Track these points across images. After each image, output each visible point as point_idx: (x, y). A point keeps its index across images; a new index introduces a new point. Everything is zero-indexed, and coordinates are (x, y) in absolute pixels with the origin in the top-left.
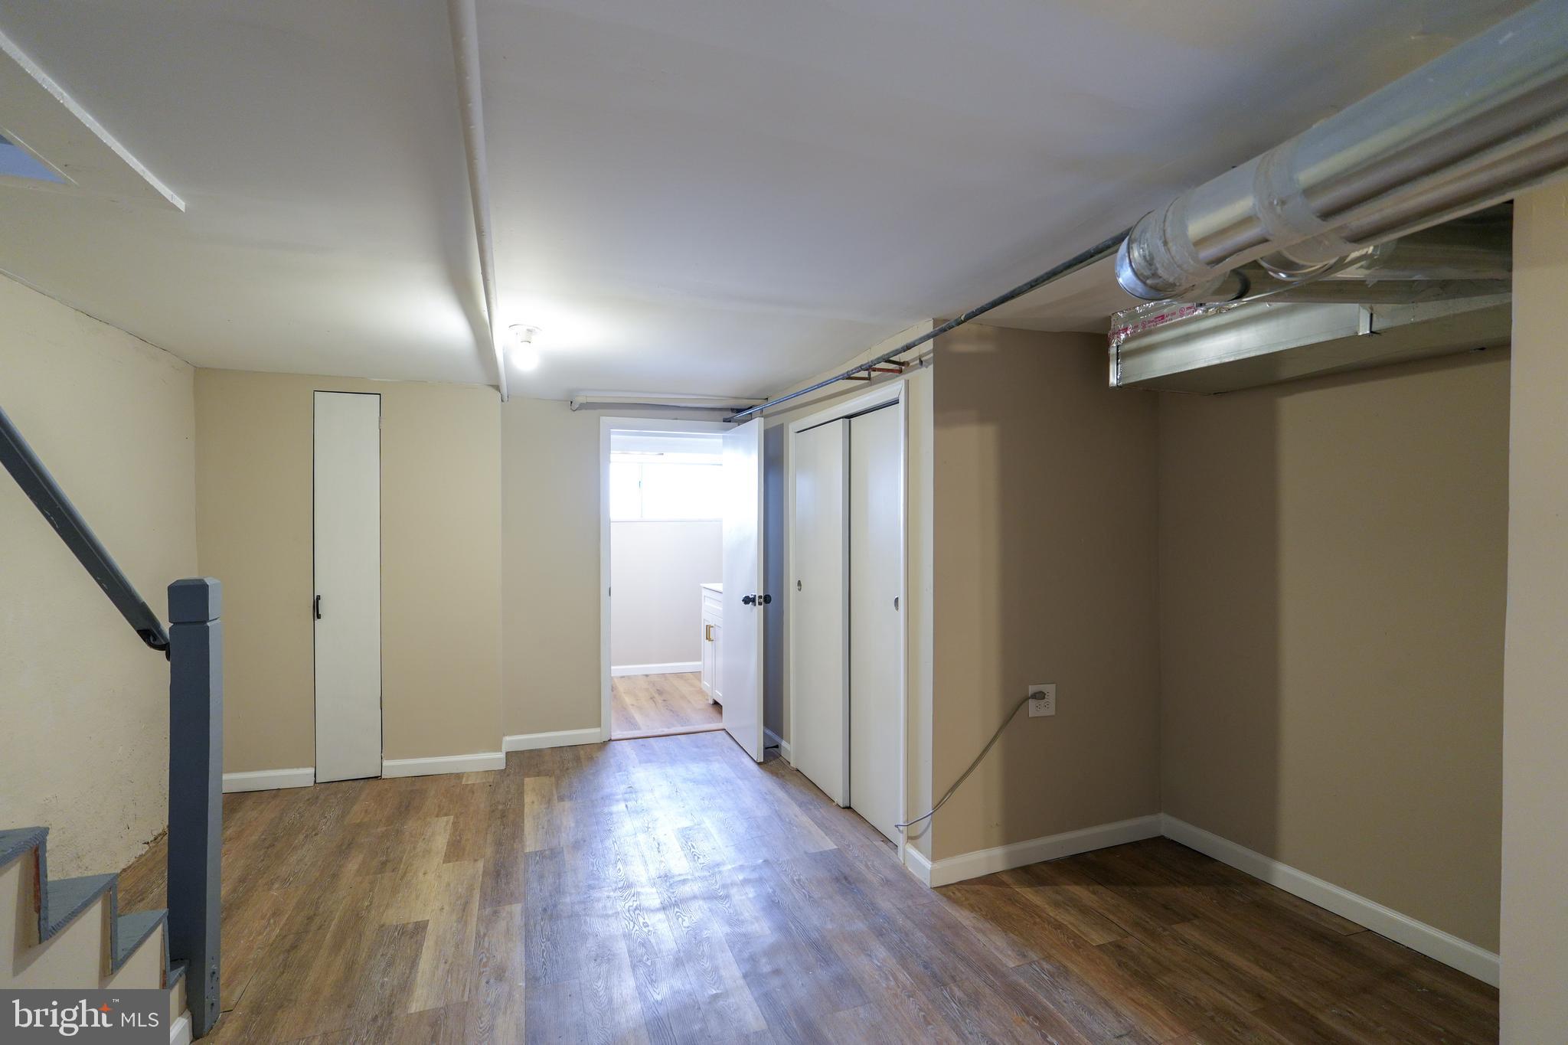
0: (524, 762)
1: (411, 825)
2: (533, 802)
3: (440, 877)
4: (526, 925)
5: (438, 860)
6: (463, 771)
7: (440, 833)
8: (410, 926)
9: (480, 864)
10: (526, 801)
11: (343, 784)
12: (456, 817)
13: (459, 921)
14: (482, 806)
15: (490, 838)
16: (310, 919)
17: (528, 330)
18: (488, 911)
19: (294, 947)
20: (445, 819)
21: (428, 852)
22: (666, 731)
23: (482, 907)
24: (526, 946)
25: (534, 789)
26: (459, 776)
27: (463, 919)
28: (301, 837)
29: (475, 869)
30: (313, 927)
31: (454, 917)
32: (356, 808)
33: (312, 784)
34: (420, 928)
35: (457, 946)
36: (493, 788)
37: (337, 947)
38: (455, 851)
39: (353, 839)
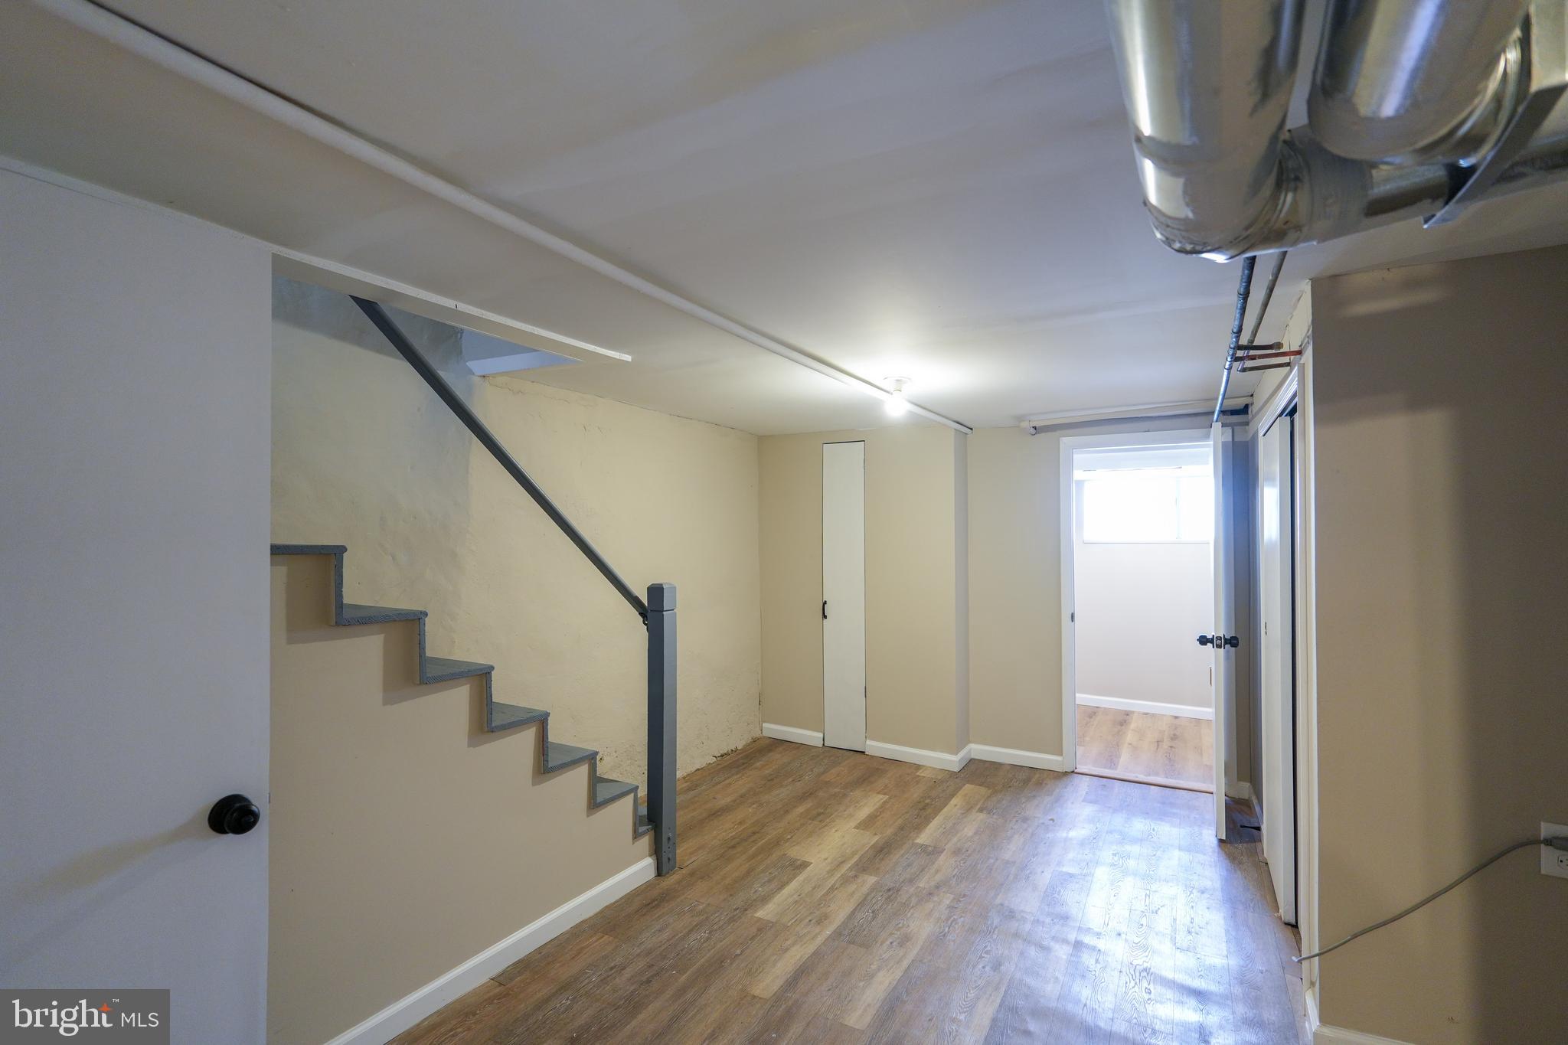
0: (978, 772)
1: (857, 793)
2: (956, 805)
3: (843, 837)
4: (868, 894)
5: (853, 824)
6: (924, 764)
7: (869, 804)
8: (799, 862)
9: (876, 839)
10: (951, 802)
11: (840, 751)
12: (890, 798)
13: (828, 872)
14: (915, 796)
15: (900, 821)
16: (754, 833)
17: (898, 380)
18: (852, 873)
19: (733, 847)
20: (881, 796)
21: (851, 816)
22: (1141, 778)
23: (850, 869)
24: (855, 910)
25: (966, 795)
26: (918, 767)
27: (831, 873)
28: (790, 780)
29: (870, 839)
30: (752, 839)
31: (828, 868)
32: (834, 771)
33: (821, 746)
34: (805, 865)
35: (814, 888)
36: (936, 783)
37: (754, 856)
38: (868, 824)
39: (816, 791)
